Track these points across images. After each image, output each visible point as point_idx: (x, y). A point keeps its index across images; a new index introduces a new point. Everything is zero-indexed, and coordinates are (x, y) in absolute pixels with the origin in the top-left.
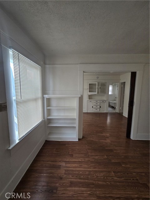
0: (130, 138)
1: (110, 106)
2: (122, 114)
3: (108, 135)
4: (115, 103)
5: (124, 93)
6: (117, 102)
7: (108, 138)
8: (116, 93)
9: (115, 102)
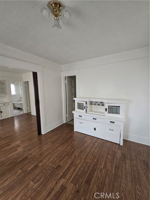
0: (41, 134)
1: (15, 108)
2: (30, 113)
3: (18, 142)
4: (22, 104)
5: (29, 93)
6: (23, 102)
7: (19, 146)
8: (21, 93)
9: (21, 102)
